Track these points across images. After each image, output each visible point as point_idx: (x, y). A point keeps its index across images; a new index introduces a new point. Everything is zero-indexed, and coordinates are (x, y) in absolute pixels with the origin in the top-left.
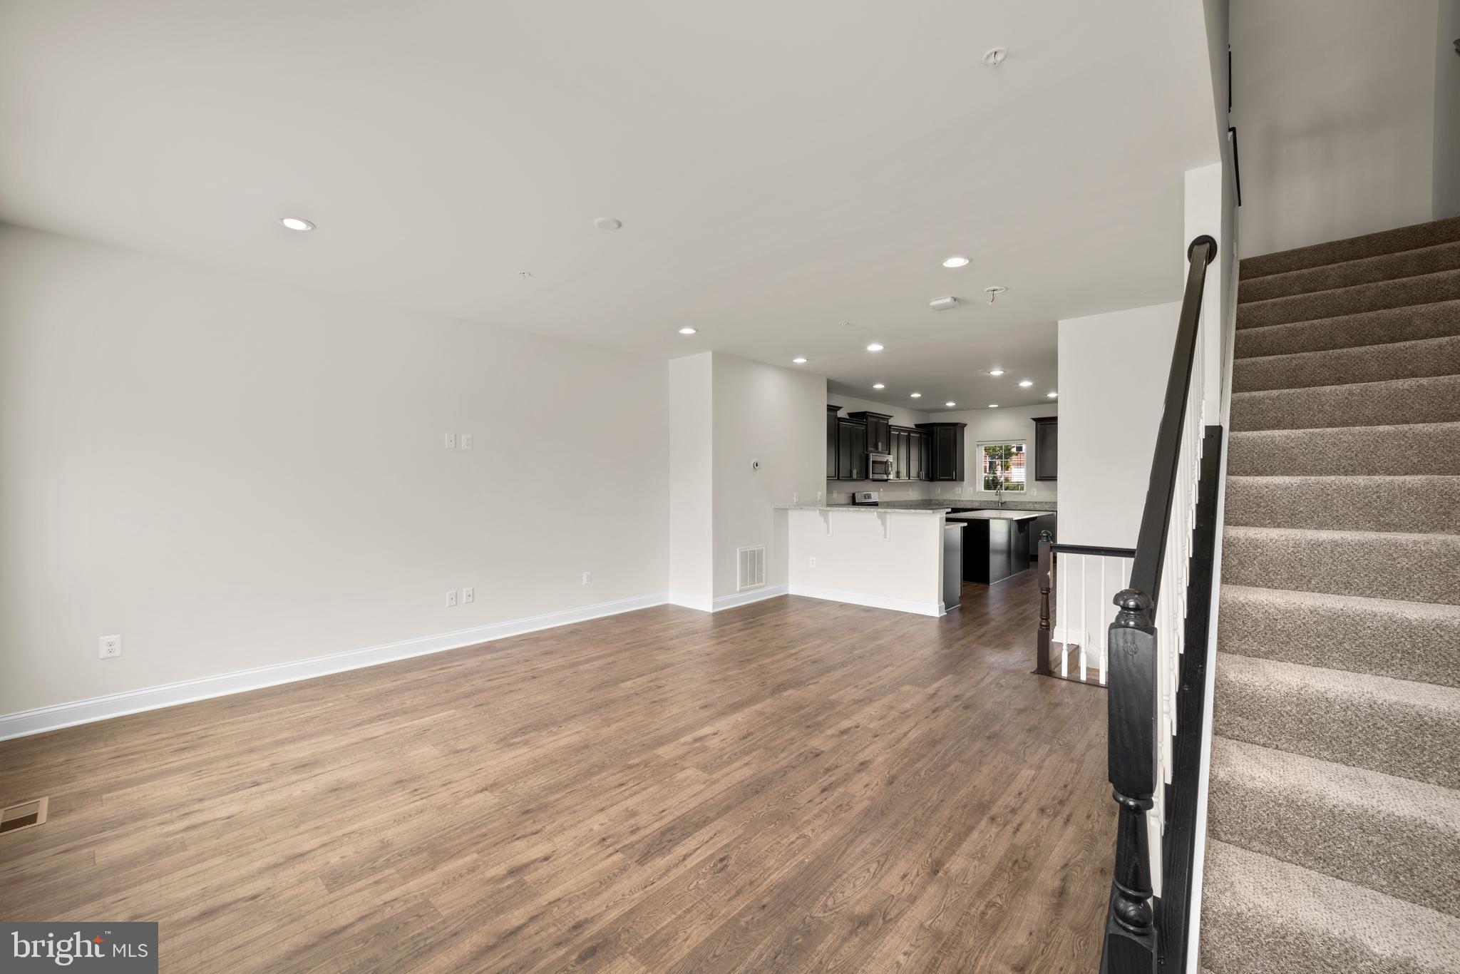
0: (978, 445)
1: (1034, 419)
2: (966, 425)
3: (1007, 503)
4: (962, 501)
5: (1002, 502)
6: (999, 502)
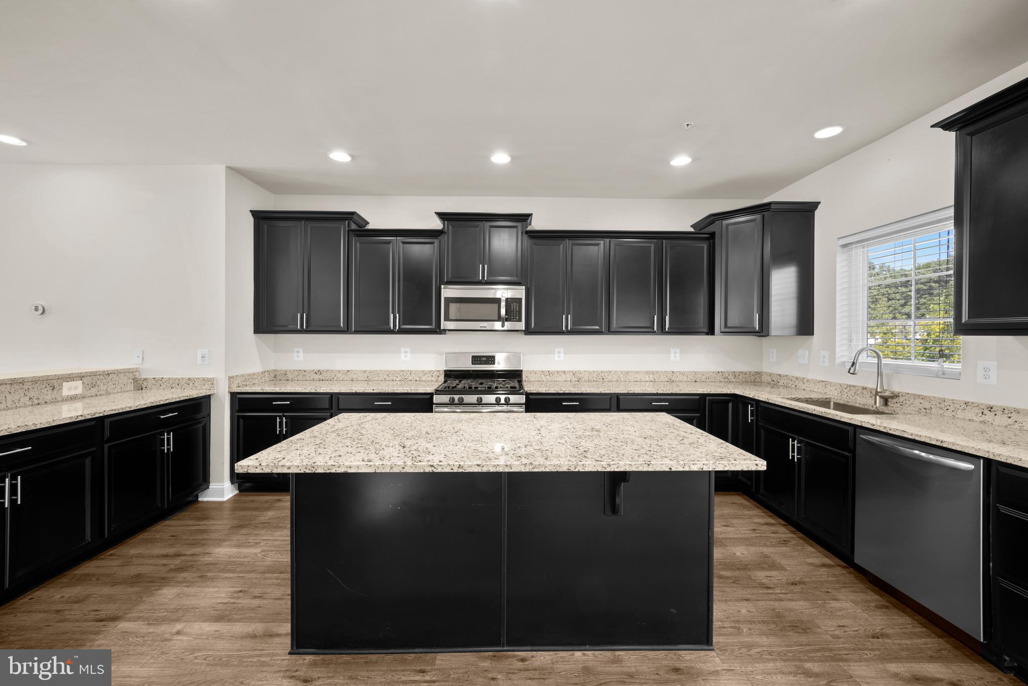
3: (901, 399)
4: (808, 380)
5: (884, 393)
6: (877, 393)
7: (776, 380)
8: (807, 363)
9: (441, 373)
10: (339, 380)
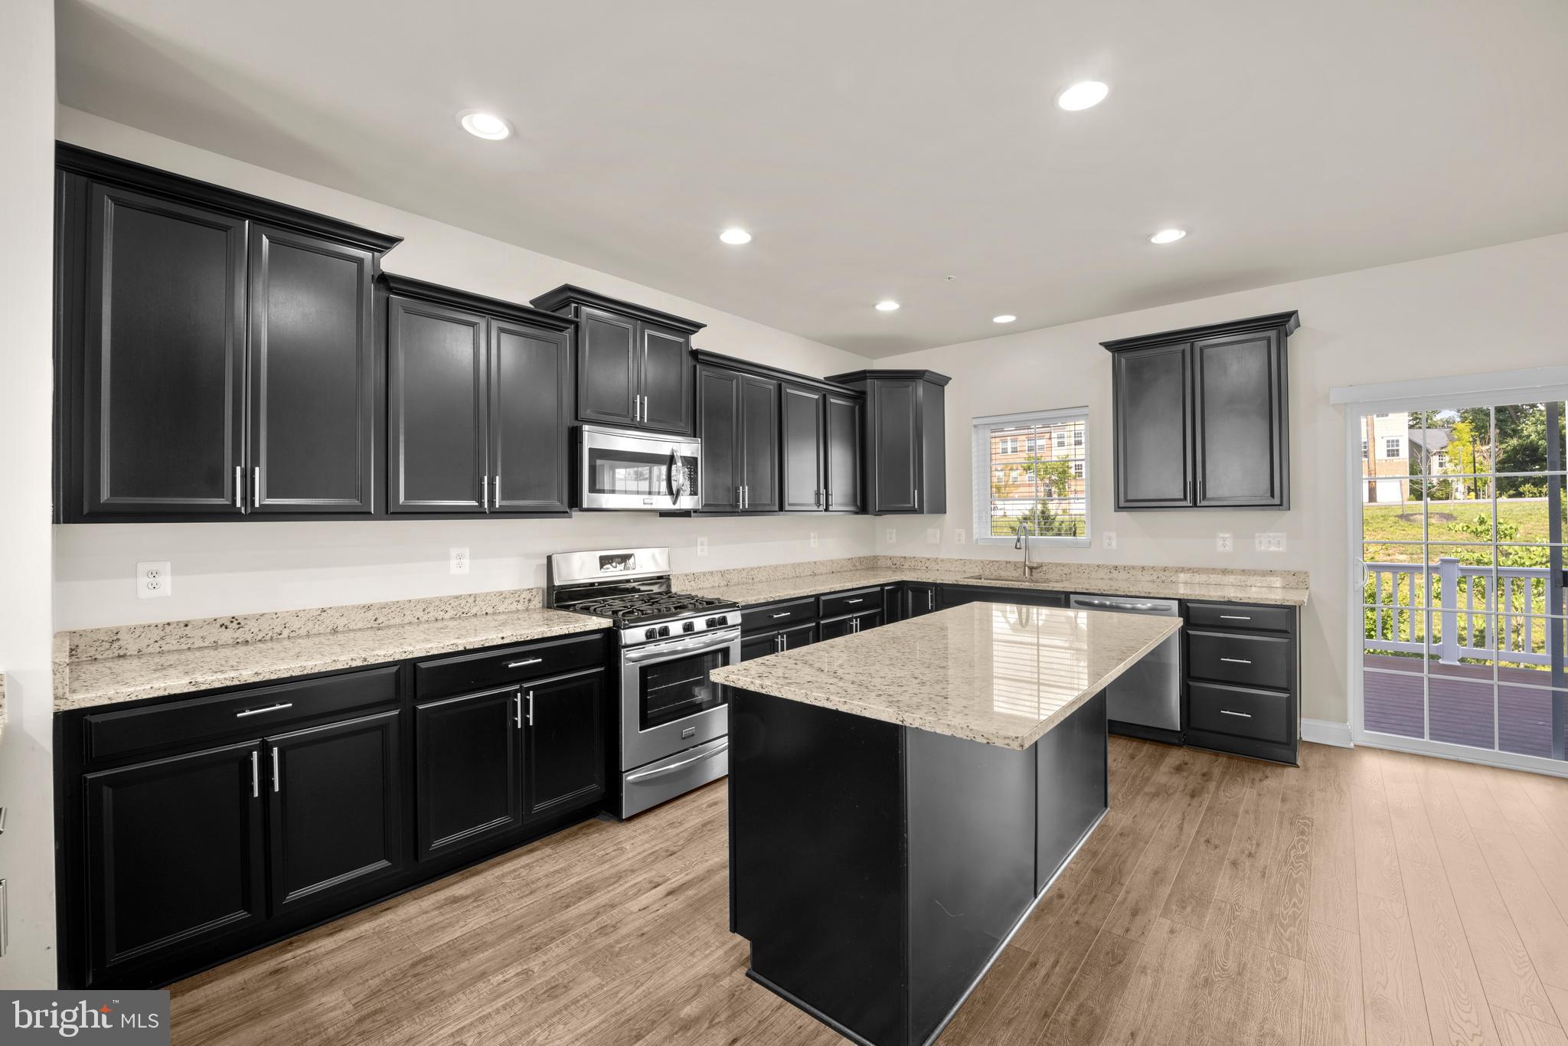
0: (975, 426)
1: (1108, 346)
2: (947, 380)
3: (1044, 568)
4: (942, 561)
5: (1032, 565)
6: (1025, 565)
7: (898, 563)
8: (938, 542)
9: (534, 593)
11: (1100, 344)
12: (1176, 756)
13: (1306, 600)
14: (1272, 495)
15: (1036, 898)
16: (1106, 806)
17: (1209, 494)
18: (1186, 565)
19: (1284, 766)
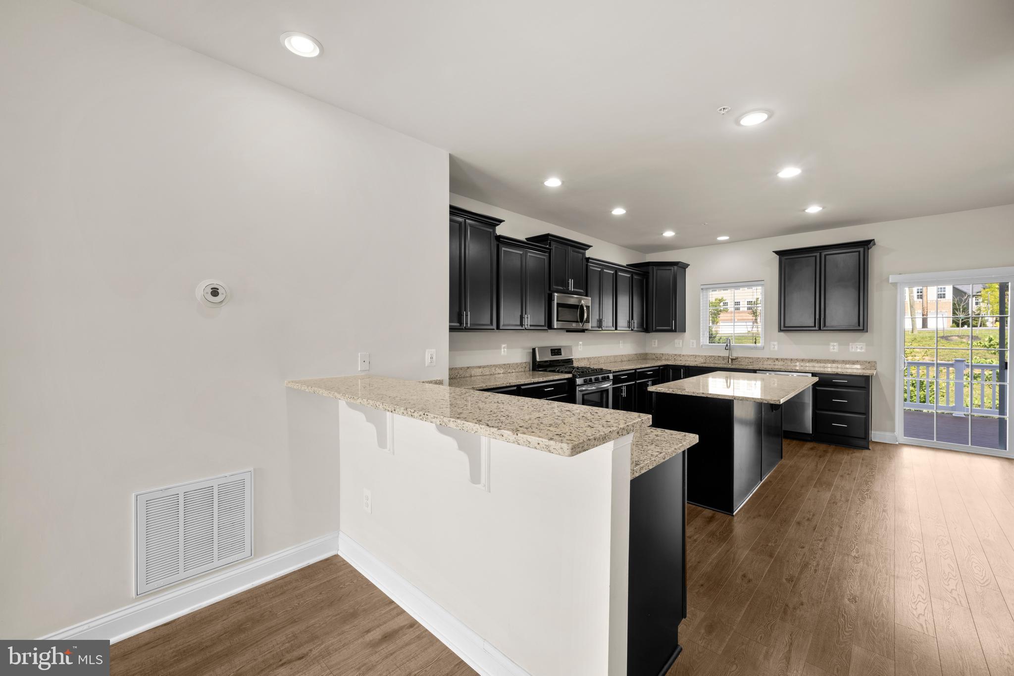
0: (702, 289)
1: (777, 253)
2: (688, 265)
3: (739, 360)
4: (683, 355)
5: (732, 358)
6: (729, 358)
7: (659, 357)
8: (681, 346)
10: (461, 378)
11: (773, 252)
12: (809, 445)
13: (875, 373)
14: (859, 325)
15: (761, 481)
16: (782, 458)
17: (827, 324)
18: (814, 358)
19: (863, 449)
